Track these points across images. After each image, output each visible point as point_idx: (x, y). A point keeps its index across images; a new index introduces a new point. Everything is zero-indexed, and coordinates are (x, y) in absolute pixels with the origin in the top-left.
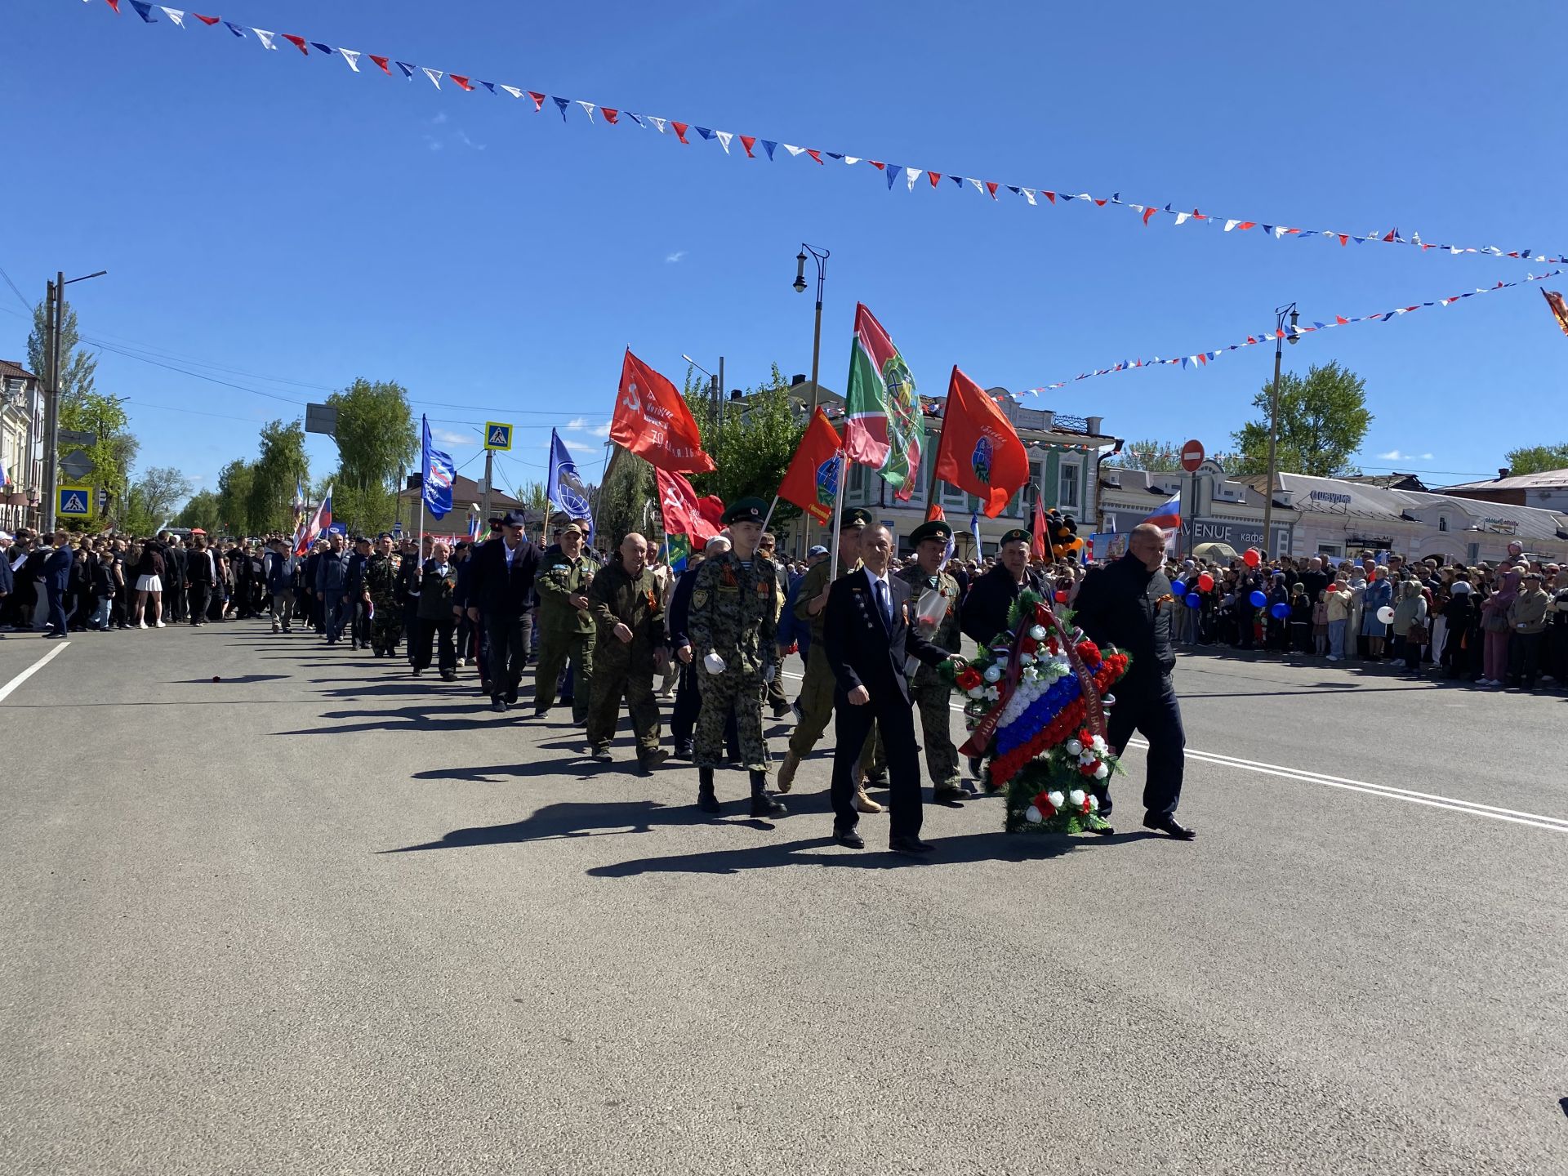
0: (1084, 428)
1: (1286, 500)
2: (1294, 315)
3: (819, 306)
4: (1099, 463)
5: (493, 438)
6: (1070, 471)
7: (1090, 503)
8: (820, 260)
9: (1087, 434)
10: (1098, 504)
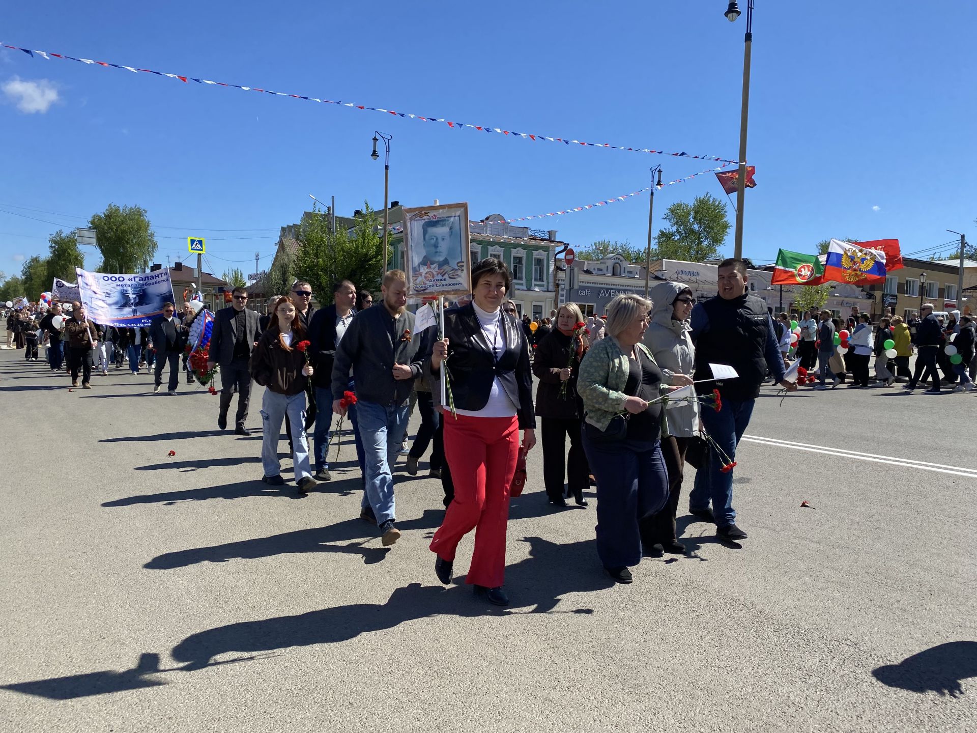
0: (547, 237)
1: (663, 275)
2: (660, 171)
3: (387, 167)
4: (555, 257)
5: (194, 246)
6: (539, 262)
7: (551, 280)
8: (387, 141)
9: (550, 240)
10: (555, 280)
